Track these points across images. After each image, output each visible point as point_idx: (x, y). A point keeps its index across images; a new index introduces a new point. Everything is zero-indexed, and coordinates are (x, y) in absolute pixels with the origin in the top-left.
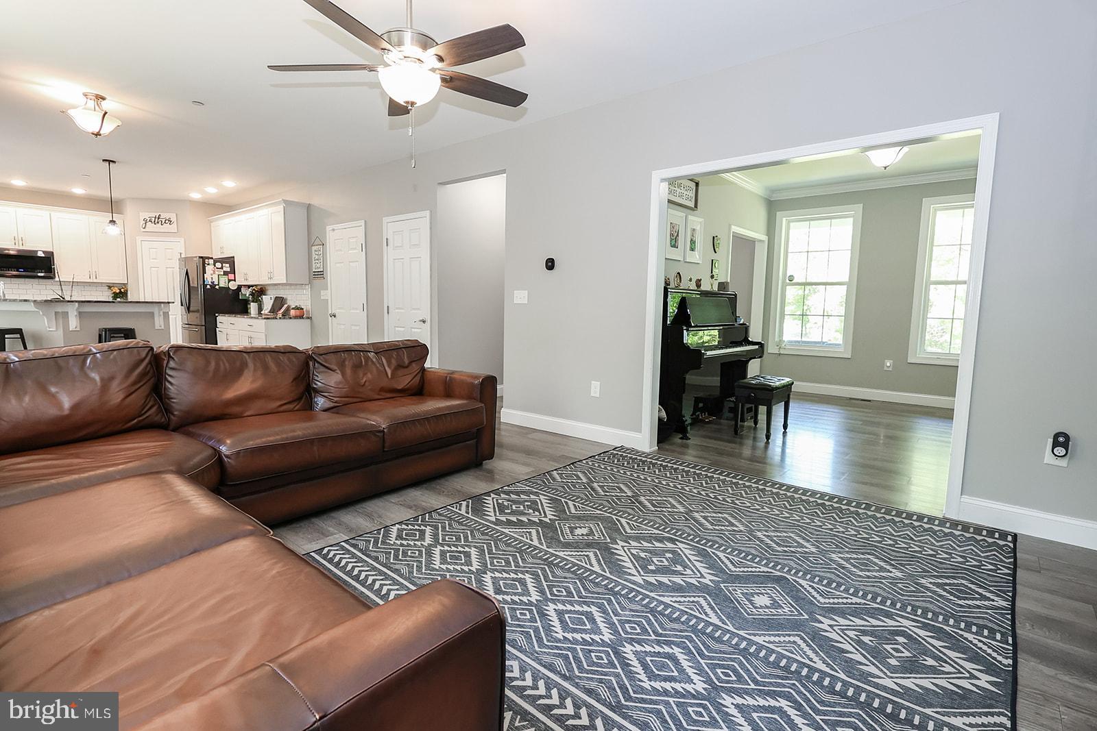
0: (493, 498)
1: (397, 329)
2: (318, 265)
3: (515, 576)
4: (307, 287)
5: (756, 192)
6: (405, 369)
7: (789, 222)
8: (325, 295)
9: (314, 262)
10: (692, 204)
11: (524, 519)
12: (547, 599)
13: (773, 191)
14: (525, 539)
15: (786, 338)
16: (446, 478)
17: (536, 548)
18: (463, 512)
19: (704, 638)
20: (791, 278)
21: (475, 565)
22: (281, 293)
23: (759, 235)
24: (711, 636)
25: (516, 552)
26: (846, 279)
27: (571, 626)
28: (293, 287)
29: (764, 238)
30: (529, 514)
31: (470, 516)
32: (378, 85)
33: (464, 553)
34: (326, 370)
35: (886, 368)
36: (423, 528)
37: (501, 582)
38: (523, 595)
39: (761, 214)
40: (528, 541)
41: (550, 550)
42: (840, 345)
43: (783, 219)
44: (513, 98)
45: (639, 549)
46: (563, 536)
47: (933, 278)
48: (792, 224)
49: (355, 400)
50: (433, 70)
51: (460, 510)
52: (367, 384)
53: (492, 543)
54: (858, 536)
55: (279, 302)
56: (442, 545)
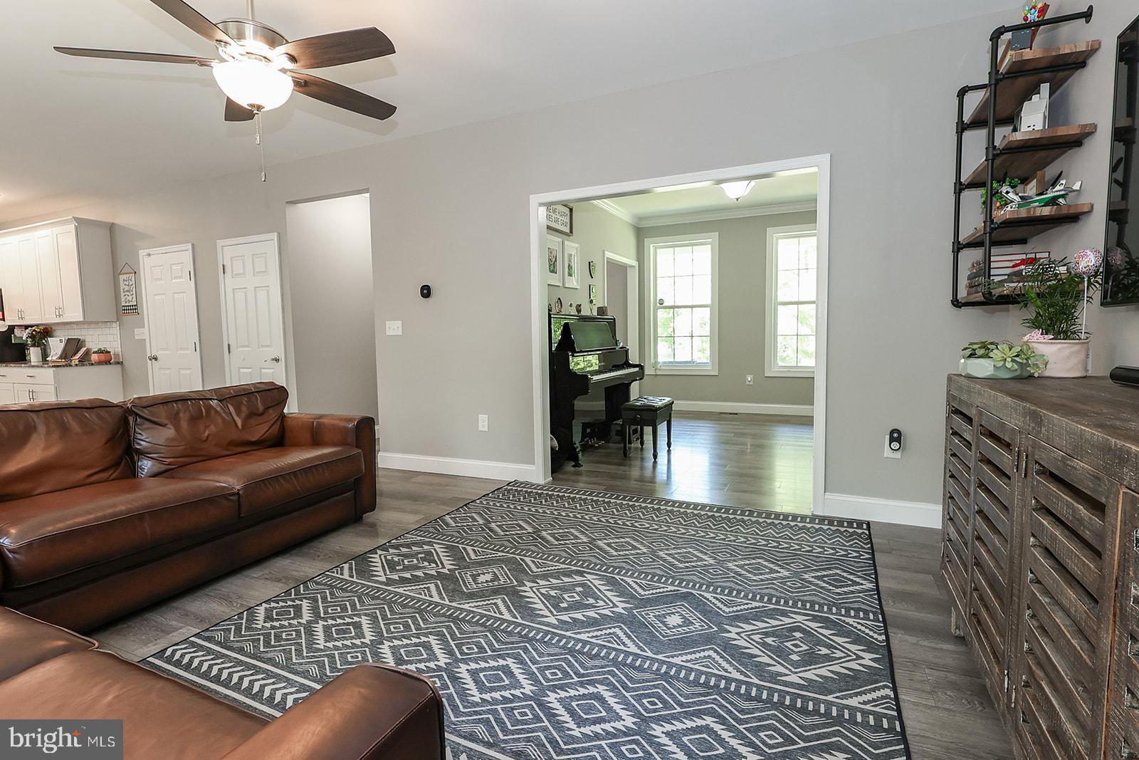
0: (380, 555)
1: (241, 370)
2: (130, 298)
3: (418, 641)
4: (114, 325)
5: (625, 219)
6: (261, 417)
7: (656, 248)
8: (139, 333)
9: (122, 294)
10: (568, 230)
11: (420, 573)
12: (457, 661)
13: (640, 218)
14: (423, 597)
15: (660, 359)
16: (320, 540)
17: (437, 604)
18: (346, 576)
19: (626, 669)
20: (661, 302)
21: (369, 636)
22: (75, 334)
23: (630, 261)
24: (632, 666)
25: (415, 613)
26: (709, 302)
27: (488, 685)
28: (93, 326)
29: (635, 263)
30: (424, 567)
31: (355, 579)
32: (213, 83)
33: (353, 624)
34: (154, 426)
35: (748, 383)
36: (298, 602)
37: (402, 651)
38: (429, 660)
39: (630, 240)
40: (428, 598)
41: (453, 604)
42: (707, 363)
43: (651, 246)
44: (380, 110)
45: (549, 588)
46: (466, 586)
47: (780, 299)
48: (658, 250)
49: (195, 459)
50: (284, 71)
51: (342, 574)
52: (210, 439)
53: (386, 607)
54: (748, 542)
55: (74, 346)
56: (325, 619)
